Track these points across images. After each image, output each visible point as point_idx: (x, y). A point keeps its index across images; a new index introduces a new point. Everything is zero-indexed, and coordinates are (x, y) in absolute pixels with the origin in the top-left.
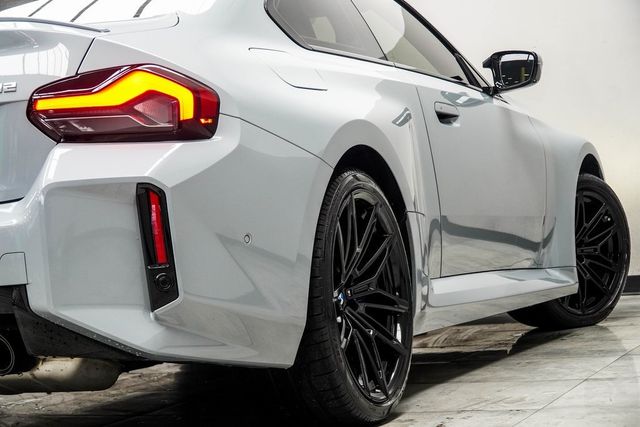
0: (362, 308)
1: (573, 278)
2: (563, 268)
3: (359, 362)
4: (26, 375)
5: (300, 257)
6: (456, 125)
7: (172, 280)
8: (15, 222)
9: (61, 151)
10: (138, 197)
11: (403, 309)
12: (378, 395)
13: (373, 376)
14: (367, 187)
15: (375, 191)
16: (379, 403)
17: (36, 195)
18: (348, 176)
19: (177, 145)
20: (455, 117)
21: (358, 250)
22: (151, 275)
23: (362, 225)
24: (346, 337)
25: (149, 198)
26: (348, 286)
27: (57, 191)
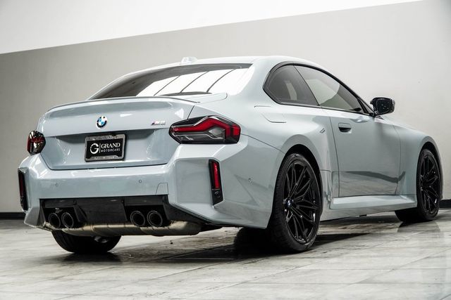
0: (298, 207)
1: (414, 200)
2: (409, 195)
3: (294, 228)
4: (166, 228)
5: (270, 186)
6: (350, 132)
7: (221, 194)
8: (164, 172)
9: (181, 147)
10: (209, 164)
11: (315, 208)
12: (302, 240)
13: (300, 234)
14: (301, 159)
15: (304, 161)
16: (303, 244)
17: (172, 163)
18: (293, 156)
19: (224, 146)
20: (349, 129)
21: (296, 184)
22: (213, 192)
23: (298, 175)
24: (289, 217)
25: (213, 165)
26: (292, 198)
27: (180, 161)
